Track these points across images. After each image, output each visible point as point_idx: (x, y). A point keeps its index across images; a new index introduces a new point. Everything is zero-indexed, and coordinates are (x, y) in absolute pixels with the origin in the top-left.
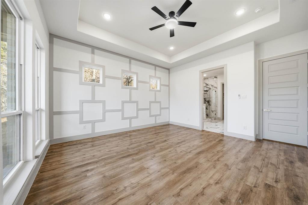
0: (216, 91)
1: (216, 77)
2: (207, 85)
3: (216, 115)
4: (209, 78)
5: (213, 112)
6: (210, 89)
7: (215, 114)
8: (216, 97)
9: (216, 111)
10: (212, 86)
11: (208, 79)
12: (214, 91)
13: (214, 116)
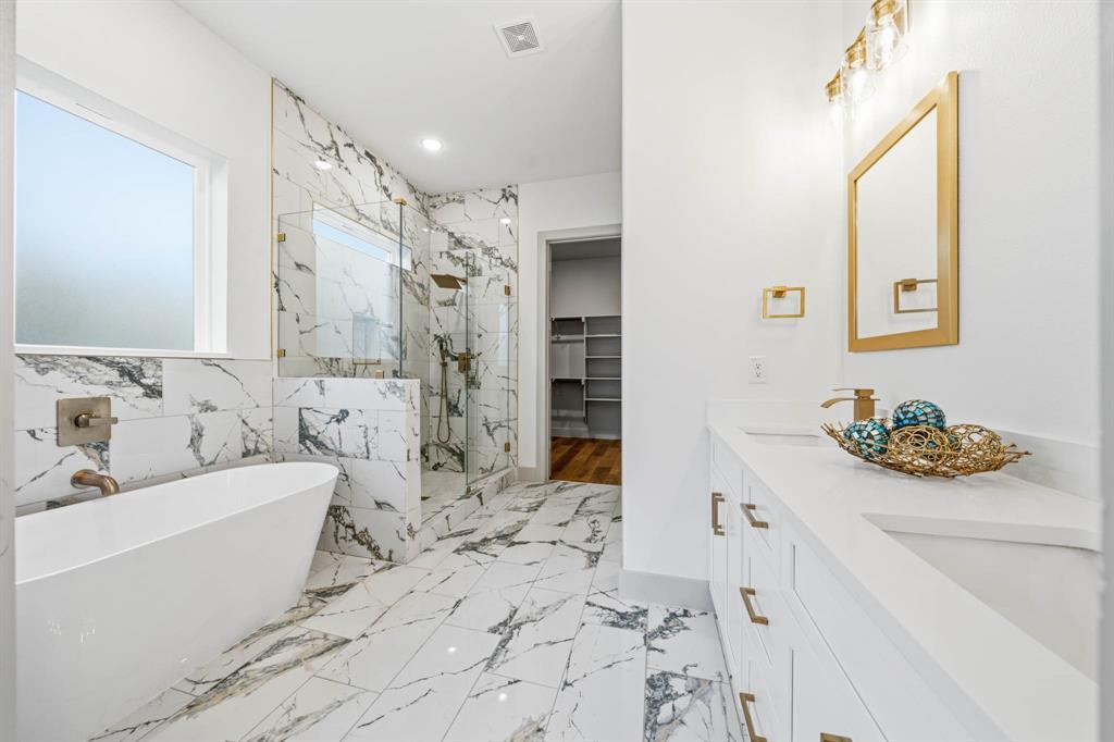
0: (508, 290)
1: (514, 191)
2: (459, 243)
3: (512, 452)
4: (468, 198)
5: (490, 434)
6: (476, 272)
7: (507, 447)
8: (514, 331)
9: (508, 423)
10: (488, 251)
11: (462, 202)
12: (499, 287)
13: (501, 460)
